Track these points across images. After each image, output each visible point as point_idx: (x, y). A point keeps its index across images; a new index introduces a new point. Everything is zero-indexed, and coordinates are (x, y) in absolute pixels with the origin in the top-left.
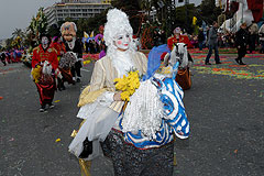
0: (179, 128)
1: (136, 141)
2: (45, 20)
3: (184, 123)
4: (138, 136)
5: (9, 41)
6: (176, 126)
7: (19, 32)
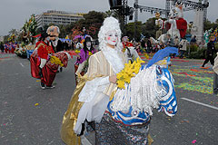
0: (170, 108)
1: (126, 119)
2: (35, 23)
3: (174, 103)
4: (129, 114)
5: (6, 37)
6: (168, 106)
7: (14, 31)
